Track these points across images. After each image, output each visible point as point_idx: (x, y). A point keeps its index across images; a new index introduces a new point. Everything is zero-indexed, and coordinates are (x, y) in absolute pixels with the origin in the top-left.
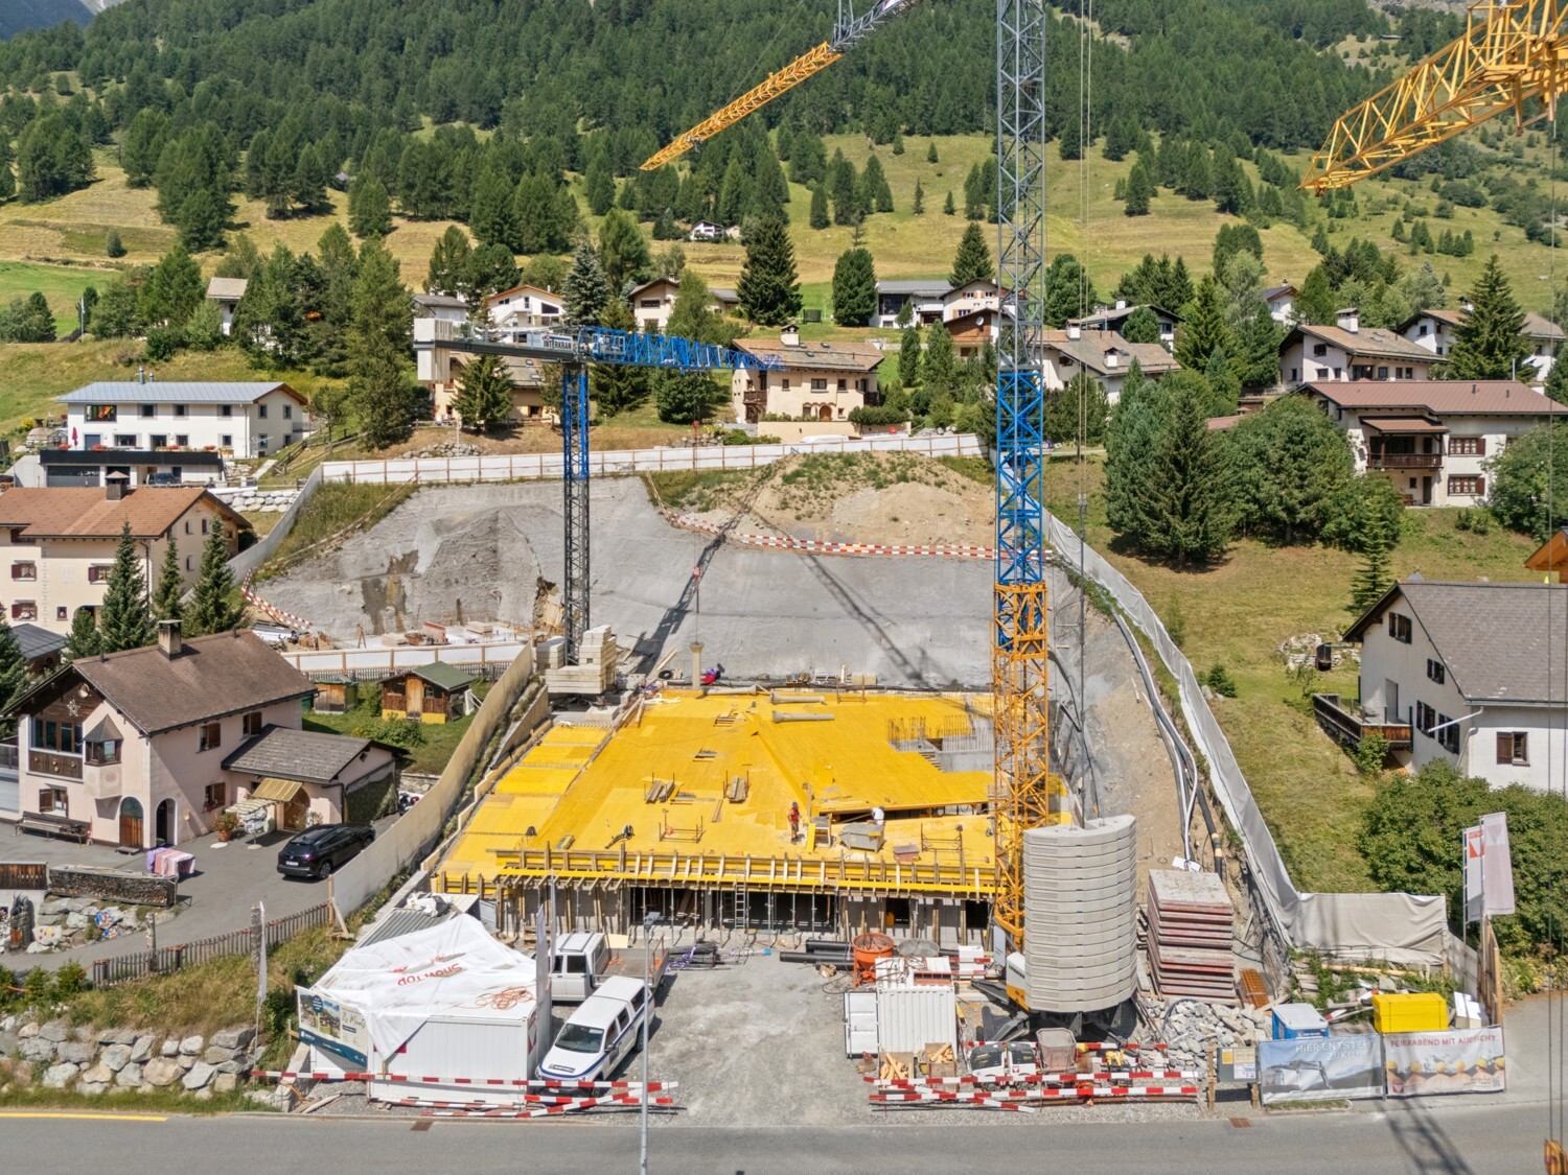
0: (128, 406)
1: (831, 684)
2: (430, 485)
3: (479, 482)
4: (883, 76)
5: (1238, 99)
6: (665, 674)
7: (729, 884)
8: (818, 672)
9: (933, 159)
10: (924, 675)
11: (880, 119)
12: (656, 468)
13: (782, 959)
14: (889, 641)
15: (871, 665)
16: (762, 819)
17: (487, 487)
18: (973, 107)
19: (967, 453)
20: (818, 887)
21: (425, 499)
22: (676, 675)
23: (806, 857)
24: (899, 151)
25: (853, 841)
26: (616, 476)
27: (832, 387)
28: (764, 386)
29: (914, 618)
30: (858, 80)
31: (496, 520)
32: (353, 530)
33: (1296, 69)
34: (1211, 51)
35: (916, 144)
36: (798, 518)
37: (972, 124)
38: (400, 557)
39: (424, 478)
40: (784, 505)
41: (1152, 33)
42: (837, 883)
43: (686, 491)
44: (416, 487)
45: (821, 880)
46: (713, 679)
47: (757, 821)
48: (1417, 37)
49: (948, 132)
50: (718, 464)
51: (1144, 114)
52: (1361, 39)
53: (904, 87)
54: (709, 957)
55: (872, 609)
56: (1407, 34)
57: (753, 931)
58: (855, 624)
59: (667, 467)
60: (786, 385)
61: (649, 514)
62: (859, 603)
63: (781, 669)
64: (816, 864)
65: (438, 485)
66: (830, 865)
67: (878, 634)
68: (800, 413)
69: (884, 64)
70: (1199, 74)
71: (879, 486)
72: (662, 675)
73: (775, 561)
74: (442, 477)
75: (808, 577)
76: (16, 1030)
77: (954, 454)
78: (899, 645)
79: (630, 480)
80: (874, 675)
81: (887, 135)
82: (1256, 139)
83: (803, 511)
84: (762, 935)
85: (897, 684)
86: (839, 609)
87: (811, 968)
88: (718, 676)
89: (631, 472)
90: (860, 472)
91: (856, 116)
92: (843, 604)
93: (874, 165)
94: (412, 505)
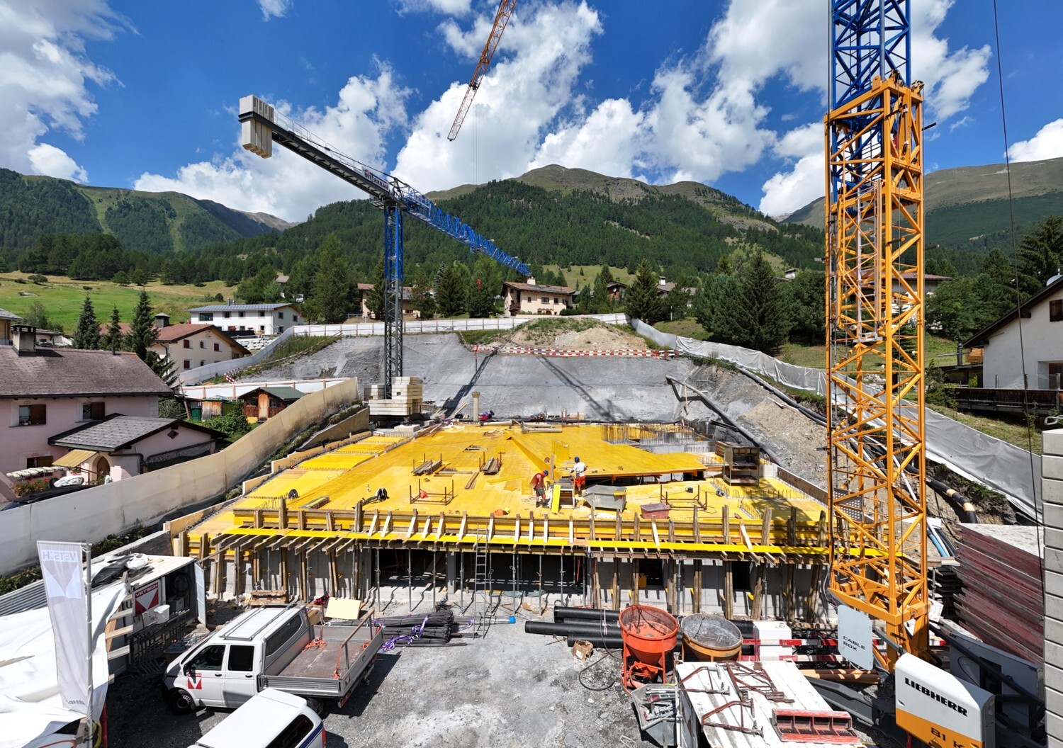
0: (218, 313)
1: (557, 420)
2: (347, 337)
3: (373, 335)
4: (563, 245)
5: (692, 255)
6: (459, 416)
7: (469, 545)
8: (549, 414)
9: (582, 274)
10: (611, 413)
11: (562, 259)
12: (464, 329)
13: (528, 631)
14: (589, 396)
15: (581, 408)
16: (510, 487)
17: (376, 338)
18: (595, 255)
19: (620, 323)
20: (567, 548)
21: (344, 344)
22: (465, 417)
23: (552, 517)
24: (570, 271)
25: (597, 501)
26: (444, 333)
27: (552, 302)
28: (519, 301)
29: (604, 385)
30: (554, 247)
31: (378, 352)
32: (302, 355)
33: (711, 246)
34: (681, 240)
35: (576, 269)
36: (536, 344)
37: (595, 263)
38: (327, 370)
39: (345, 333)
40: (529, 338)
41: (657, 235)
42: (589, 544)
43: (478, 338)
44: (340, 338)
45: (571, 541)
46: (487, 418)
47: (506, 488)
48: (752, 237)
49: (587, 265)
50: (496, 327)
51: (657, 259)
52: (732, 238)
53: (570, 249)
54: (441, 631)
55: (579, 382)
56: (748, 236)
57: (497, 593)
58: (570, 389)
59: (469, 329)
60: (529, 300)
61: (459, 348)
62: (571, 379)
63: (528, 412)
64: (564, 523)
65: (351, 337)
66: (579, 524)
67: (582, 393)
68: (536, 312)
69: (563, 241)
70: (677, 247)
71: (578, 331)
72: (457, 417)
73: (524, 360)
74: (354, 333)
75: (542, 367)
77: (614, 323)
78: (595, 399)
79: (451, 335)
80: (584, 414)
81: (565, 265)
82: (699, 269)
83: (539, 341)
84: (507, 598)
85: (597, 419)
86: (560, 382)
87: (562, 643)
88: (490, 417)
89: (451, 331)
90: (568, 326)
91: (554, 259)
92: (561, 379)
93: (561, 273)
94: (336, 346)
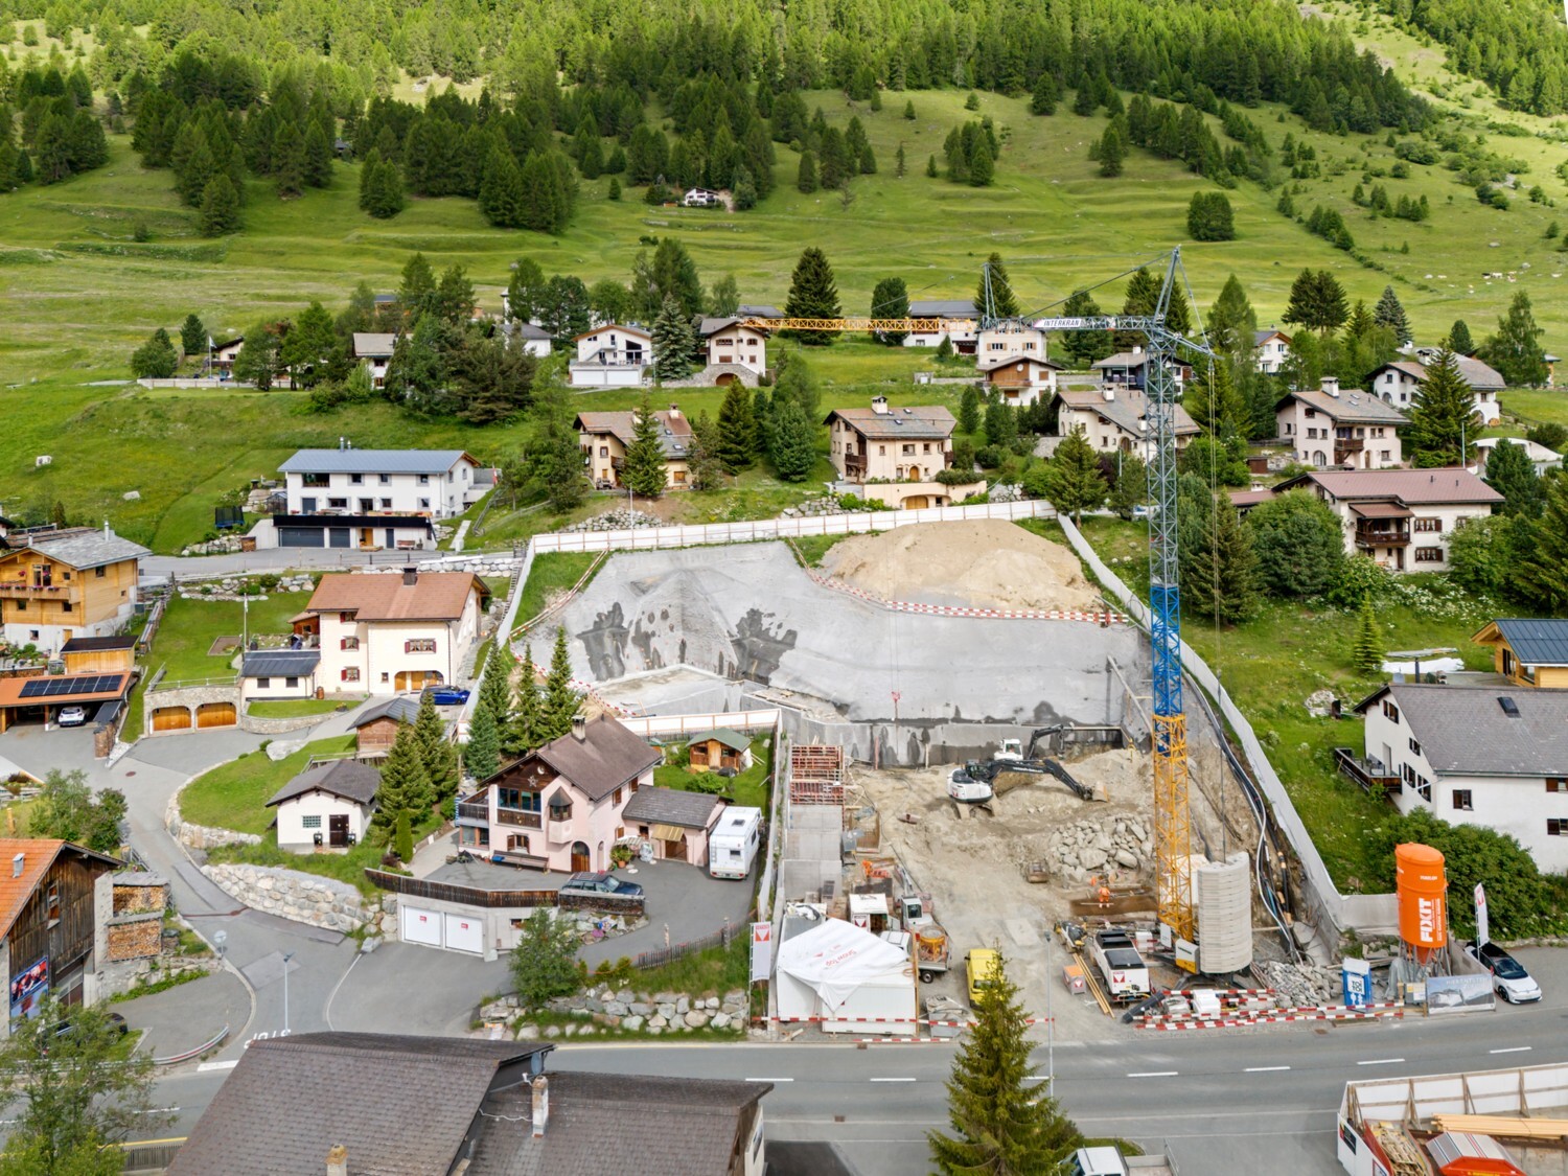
0: (339, 473)
2: (619, 550)
3: (659, 548)
9: (911, 116)
12: (796, 534)
17: (666, 552)
19: (1041, 516)
24: (876, 107)
26: (764, 541)
27: (919, 451)
28: (863, 450)
31: (678, 582)
35: (893, 99)
37: (944, 79)
39: (614, 545)
44: (610, 554)
49: (923, 87)
60: (881, 451)
65: (627, 551)
68: (895, 475)
73: (915, 623)
74: (628, 545)
76: (599, 997)
77: (1029, 515)
79: (777, 544)
81: (863, 91)
82: (1219, 92)
89: (777, 538)
93: (855, 125)
